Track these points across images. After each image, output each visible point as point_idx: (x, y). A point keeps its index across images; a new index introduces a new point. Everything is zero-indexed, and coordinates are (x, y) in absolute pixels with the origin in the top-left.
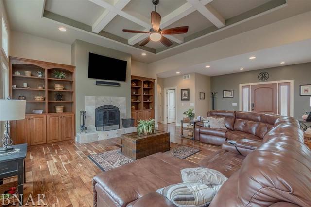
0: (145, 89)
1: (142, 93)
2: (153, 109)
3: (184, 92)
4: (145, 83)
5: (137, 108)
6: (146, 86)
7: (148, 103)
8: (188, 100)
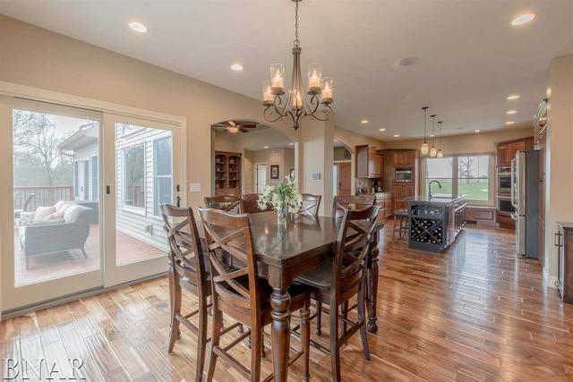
0: (230, 165)
1: (227, 170)
2: (240, 187)
3: (274, 169)
4: (230, 158)
5: (221, 187)
6: (232, 162)
7: (235, 182)
8: (277, 178)
